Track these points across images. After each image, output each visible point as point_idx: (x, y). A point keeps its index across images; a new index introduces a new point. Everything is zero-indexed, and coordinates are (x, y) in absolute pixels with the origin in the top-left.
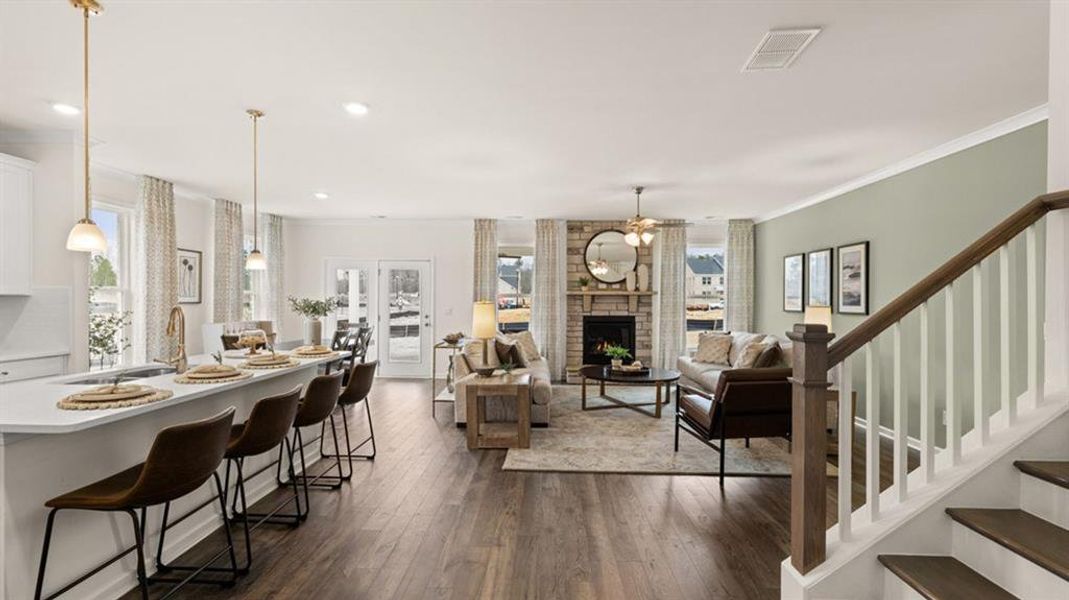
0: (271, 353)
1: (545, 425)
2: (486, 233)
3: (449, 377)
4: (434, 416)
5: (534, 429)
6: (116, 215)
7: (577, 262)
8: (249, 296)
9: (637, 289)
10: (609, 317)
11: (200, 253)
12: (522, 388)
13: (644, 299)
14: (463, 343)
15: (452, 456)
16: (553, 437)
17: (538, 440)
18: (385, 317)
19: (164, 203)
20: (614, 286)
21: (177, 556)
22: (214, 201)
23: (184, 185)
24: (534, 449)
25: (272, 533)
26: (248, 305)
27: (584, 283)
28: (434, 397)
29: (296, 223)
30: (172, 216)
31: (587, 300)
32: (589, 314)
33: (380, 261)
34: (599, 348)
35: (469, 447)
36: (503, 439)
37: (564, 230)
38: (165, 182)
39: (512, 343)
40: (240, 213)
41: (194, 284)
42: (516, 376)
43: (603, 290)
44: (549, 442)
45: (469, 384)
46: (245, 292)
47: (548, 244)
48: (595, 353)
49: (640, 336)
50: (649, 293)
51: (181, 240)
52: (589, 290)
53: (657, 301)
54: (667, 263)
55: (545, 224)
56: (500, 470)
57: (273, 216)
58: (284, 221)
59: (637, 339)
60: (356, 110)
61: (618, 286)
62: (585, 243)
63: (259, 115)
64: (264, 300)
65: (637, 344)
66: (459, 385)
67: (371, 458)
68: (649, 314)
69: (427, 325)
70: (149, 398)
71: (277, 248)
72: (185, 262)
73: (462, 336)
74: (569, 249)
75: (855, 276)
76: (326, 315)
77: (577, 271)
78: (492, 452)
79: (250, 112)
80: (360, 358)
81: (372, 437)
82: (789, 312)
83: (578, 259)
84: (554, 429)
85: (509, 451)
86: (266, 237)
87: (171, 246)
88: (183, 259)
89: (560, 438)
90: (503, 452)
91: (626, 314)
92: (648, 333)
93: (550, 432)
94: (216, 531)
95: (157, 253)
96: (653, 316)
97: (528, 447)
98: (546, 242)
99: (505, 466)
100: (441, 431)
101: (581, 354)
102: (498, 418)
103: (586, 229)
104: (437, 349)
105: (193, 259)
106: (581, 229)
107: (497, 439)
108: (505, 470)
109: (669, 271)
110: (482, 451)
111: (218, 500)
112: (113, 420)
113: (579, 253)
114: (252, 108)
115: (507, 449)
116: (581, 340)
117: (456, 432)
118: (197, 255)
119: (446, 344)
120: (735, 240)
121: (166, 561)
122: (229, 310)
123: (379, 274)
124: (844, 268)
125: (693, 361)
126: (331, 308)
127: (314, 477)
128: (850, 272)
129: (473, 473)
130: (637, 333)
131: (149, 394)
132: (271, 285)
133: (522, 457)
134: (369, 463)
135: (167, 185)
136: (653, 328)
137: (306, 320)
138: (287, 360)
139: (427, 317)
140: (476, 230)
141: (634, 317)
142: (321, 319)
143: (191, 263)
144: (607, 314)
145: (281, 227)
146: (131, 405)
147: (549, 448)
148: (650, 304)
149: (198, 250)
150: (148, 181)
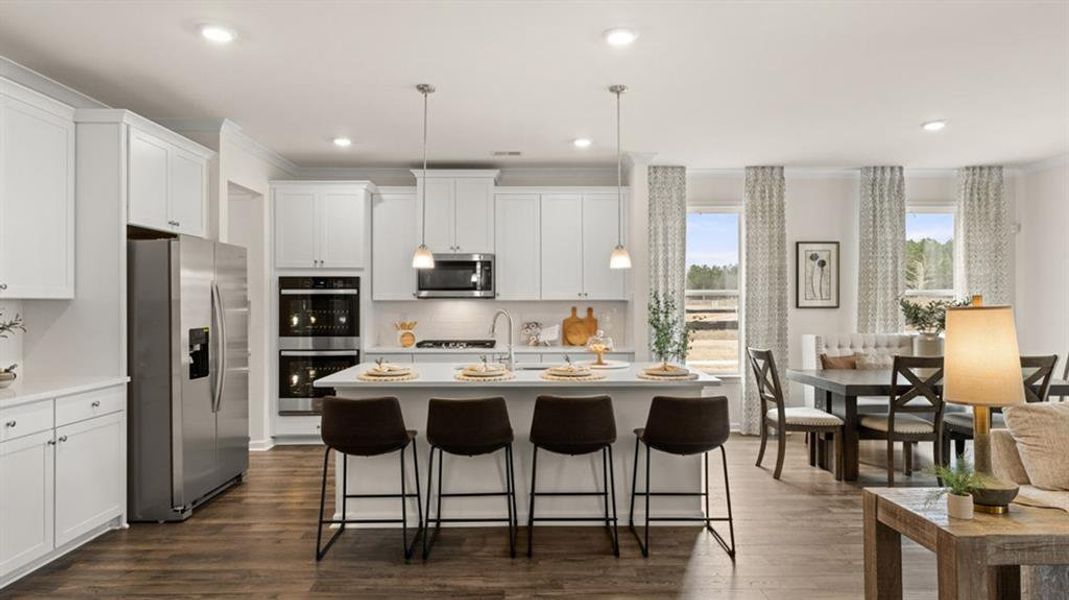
11: (837, 243)
19: (771, 193)
30: (780, 205)
38: (772, 168)
40: (901, 178)
41: (829, 284)
86: (962, 204)
87: (779, 241)
105: (826, 252)
118: (834, 246)
135: (776, 171)
143: (823, 257)
149: (836, 240)
150: (752, 172)
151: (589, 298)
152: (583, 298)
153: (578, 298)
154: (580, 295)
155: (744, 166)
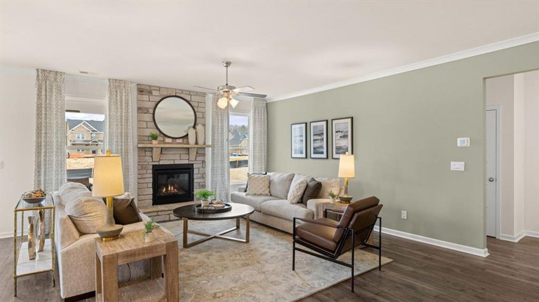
2: (51, 85)
7: (147, 120)
9: (197, 143)
10: (175, 165)
13: (201, 151)
20: (178, 141)
27: (154, 137)
31: (156, 153)
32: (157, 163)
34: (164, 190)
37: (135, 92)
43: (168, 143)
47: (121, 102)
48: (162, 194)
49: (197, 178)
50: (203, 146)
52: (159, 144)
53: (209, 151)
54: (216, 124)
55: (117, 84)
59: (195, 181)
61: (181, 141)
62: (154, 104)
65: (195, 184)
68: (204, 162)
74: (139, 109)
75: (345, 136)
77: (147, 128)
82: (294, 158)
83: (148, 117)
91: (187, 162)
92: (203, 176)
96: (206, 163)
98: (119, 101)
101: (151, 197)
103: (154, 93)
106: (150, 93)
109: (218, 130)
113: (148, 112)
116: (151, 185)
120: (257, 112)
124: (337, 132)
125: (246, 195)
128: (340, 134)
130: (195, 176)
136: (206, 172)
140: (38, 80)
141: (193, 164)
144: (172, 163)
148: (204, 155)
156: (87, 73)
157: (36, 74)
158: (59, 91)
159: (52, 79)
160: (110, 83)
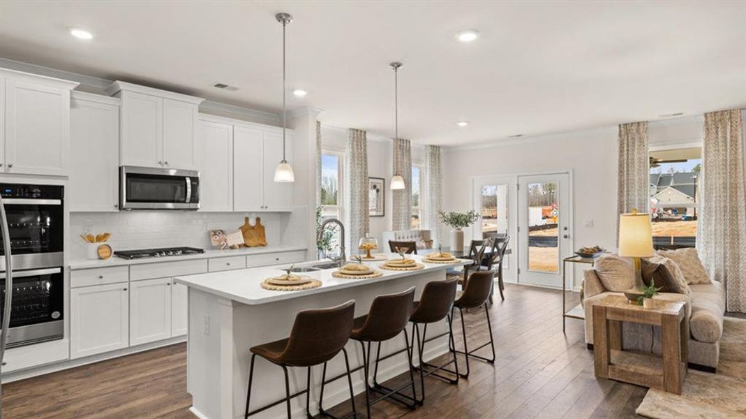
0: (402, 258)
1: (712, 370)
2: (633, 139)
3: (582, 291)
4: (564, 331)
5: (690, 371)
6: (337, 158)
8: (417, 211)
11: (384, 179)
12: (668, 318)
14: (598, 258)
15: (574, 380)
16: (722, 387)
17: (696, 387)
18: (524, 230)
19: (361, 146)
21: (333, 406)
22: (392, 140)
23: (373, 132)
24: (688, 398)
25: (395, 409)
26: (416, 217)
28: (564, 312)
29: (449, 149)
30: (365, 154)
33: (518, 176)
35: (597, 375)
36: (641, 375)
38: (361, 131)
39: (662, 262)
40: (410, 147)
41: (380, 202)
42: (663, 303)
44: (714, 393)
45: (596, 304)
46: (413, 207)
51: (372, 172)
55: (718, 118)
56: (633, 413)
57: (433, 147)
58: (441, 150)
60: (468, 37)
63: (399, 66)
64: (427, 213)
66: (589, 302)
67: (491, 362)
69: (566, 237)
70: (305, 286)
71: (436, 171)
72: (375, 187)
73: (600, 250)
76: (467, 226)
78: (626, 387)
79: (392, 65)
80: (498, 265)
81: (492, 342)
84: (727, 378)
85: (649, 392)
86: (428, 163)
87: (365, 177)
88: (373, 184)
89: (735, 392)
90: (642, 391)
93: (719, 380)
94: (361, 393)
95: (357, 180)
97: (679, 394)
98: (720, 139)
99: (639, 410)
100: (568, 349)
102: (641, 348)
104: (566, 262)
105: (379, 183)
107: (633, 374)
108: (639, 415)
110: (614, 383)
111: (363, 369)
112: (278, 299)
114: (394, 61)
115: (648, 388)
117: (586, 354)
118: (382, 181)
119: (579, 258)
121: (325, 407)
122: (402, 221)
123: (518, 189)
126: (472, 220)
127: (436, 367)
129: (595, 407)
131: (307, 283)
132: (432, 200)
133: (667, 405)
134: (489, 366)
135: (363, 133)
137: (452, 230)
138: (413, 264)
139: (566, 229)
140: (620, 135)
142: (464, 229)
143: (378, 187)
145: (439, 154)
146: (292, 290)
147: (714, 402)
149: (382, 177)
150: (352, 132)
151: (268, 210)
152: (264, 210)
153: (260, 210)
154: (262, 207)
155: (348, 127)
156: (681, 114)
157: (618, 130)
158: (641, 141)
159: (635, 131)
160: (706, 119)
